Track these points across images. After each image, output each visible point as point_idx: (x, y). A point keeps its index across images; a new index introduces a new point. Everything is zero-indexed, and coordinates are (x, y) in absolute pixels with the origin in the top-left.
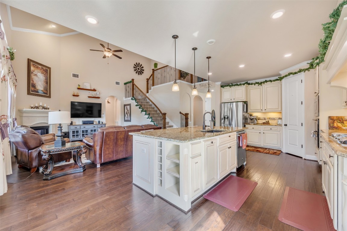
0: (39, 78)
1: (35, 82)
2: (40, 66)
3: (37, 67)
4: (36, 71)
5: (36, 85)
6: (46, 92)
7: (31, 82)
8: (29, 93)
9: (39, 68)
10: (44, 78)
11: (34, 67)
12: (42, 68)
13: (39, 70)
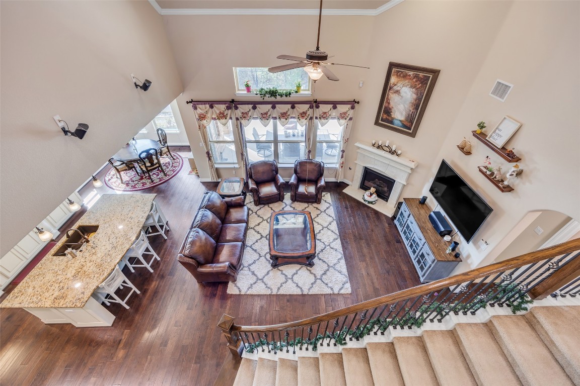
0: (402, 97)
1: (392, 104)
2: (411, 73)
3: (405, 76)
4: (399, 85)
5: (393, 110)
6: (408, 124)
7: (385, 104)
8: (377, 123)
9: (408, 77)
10: (415, 96)
11: (398, 76)
12: (416, 76)
13: (407, 81)
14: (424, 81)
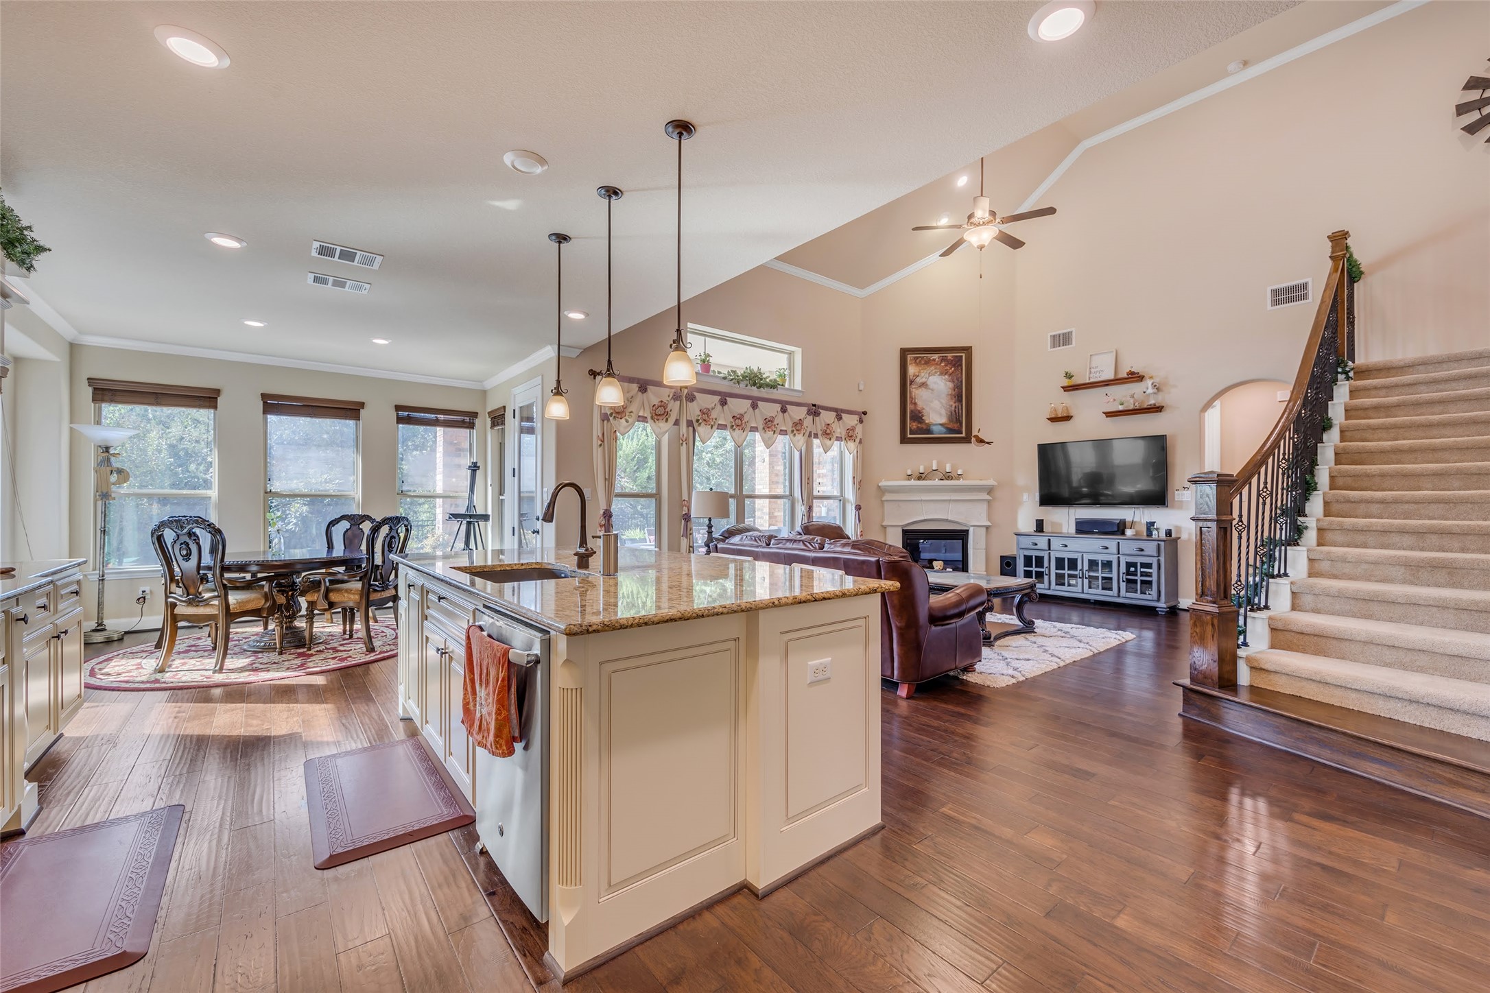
0: (932, 390)
1: (920, 405)
2: (936, 356)
3: (928, 362)
4: (923, 375)
5: (925, 412)
6: (956, 426)
7: (909, 407)
8: (904, 440)
9: (933, 362)
10: (951, 385)
12: (944, 359)
13: (933, 368)
14: (956, 363)
